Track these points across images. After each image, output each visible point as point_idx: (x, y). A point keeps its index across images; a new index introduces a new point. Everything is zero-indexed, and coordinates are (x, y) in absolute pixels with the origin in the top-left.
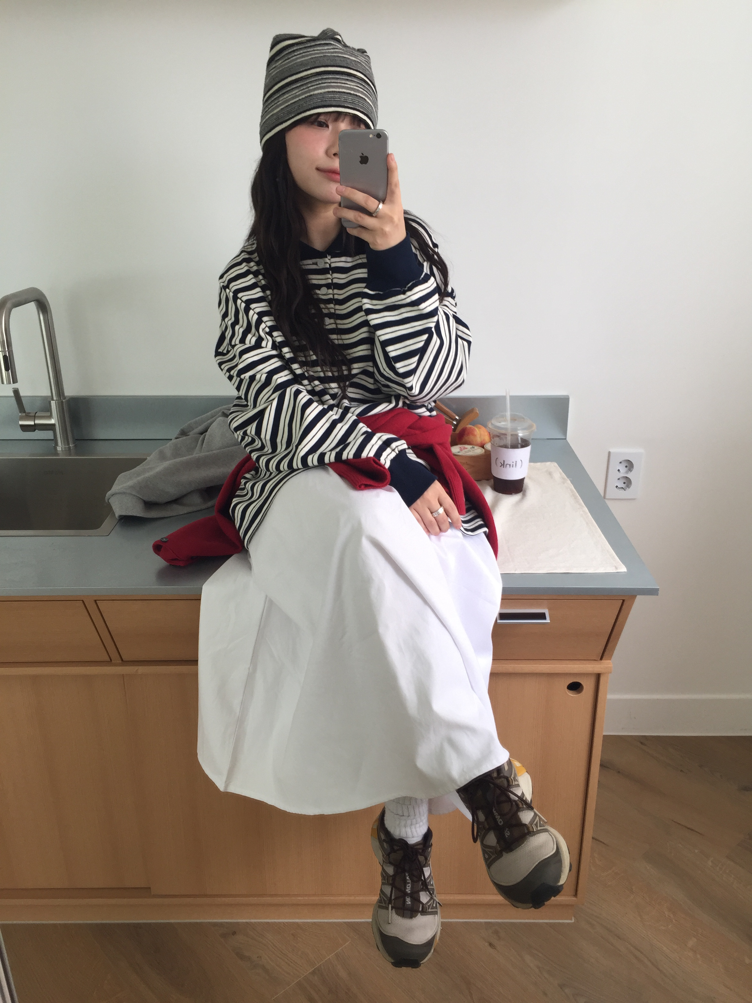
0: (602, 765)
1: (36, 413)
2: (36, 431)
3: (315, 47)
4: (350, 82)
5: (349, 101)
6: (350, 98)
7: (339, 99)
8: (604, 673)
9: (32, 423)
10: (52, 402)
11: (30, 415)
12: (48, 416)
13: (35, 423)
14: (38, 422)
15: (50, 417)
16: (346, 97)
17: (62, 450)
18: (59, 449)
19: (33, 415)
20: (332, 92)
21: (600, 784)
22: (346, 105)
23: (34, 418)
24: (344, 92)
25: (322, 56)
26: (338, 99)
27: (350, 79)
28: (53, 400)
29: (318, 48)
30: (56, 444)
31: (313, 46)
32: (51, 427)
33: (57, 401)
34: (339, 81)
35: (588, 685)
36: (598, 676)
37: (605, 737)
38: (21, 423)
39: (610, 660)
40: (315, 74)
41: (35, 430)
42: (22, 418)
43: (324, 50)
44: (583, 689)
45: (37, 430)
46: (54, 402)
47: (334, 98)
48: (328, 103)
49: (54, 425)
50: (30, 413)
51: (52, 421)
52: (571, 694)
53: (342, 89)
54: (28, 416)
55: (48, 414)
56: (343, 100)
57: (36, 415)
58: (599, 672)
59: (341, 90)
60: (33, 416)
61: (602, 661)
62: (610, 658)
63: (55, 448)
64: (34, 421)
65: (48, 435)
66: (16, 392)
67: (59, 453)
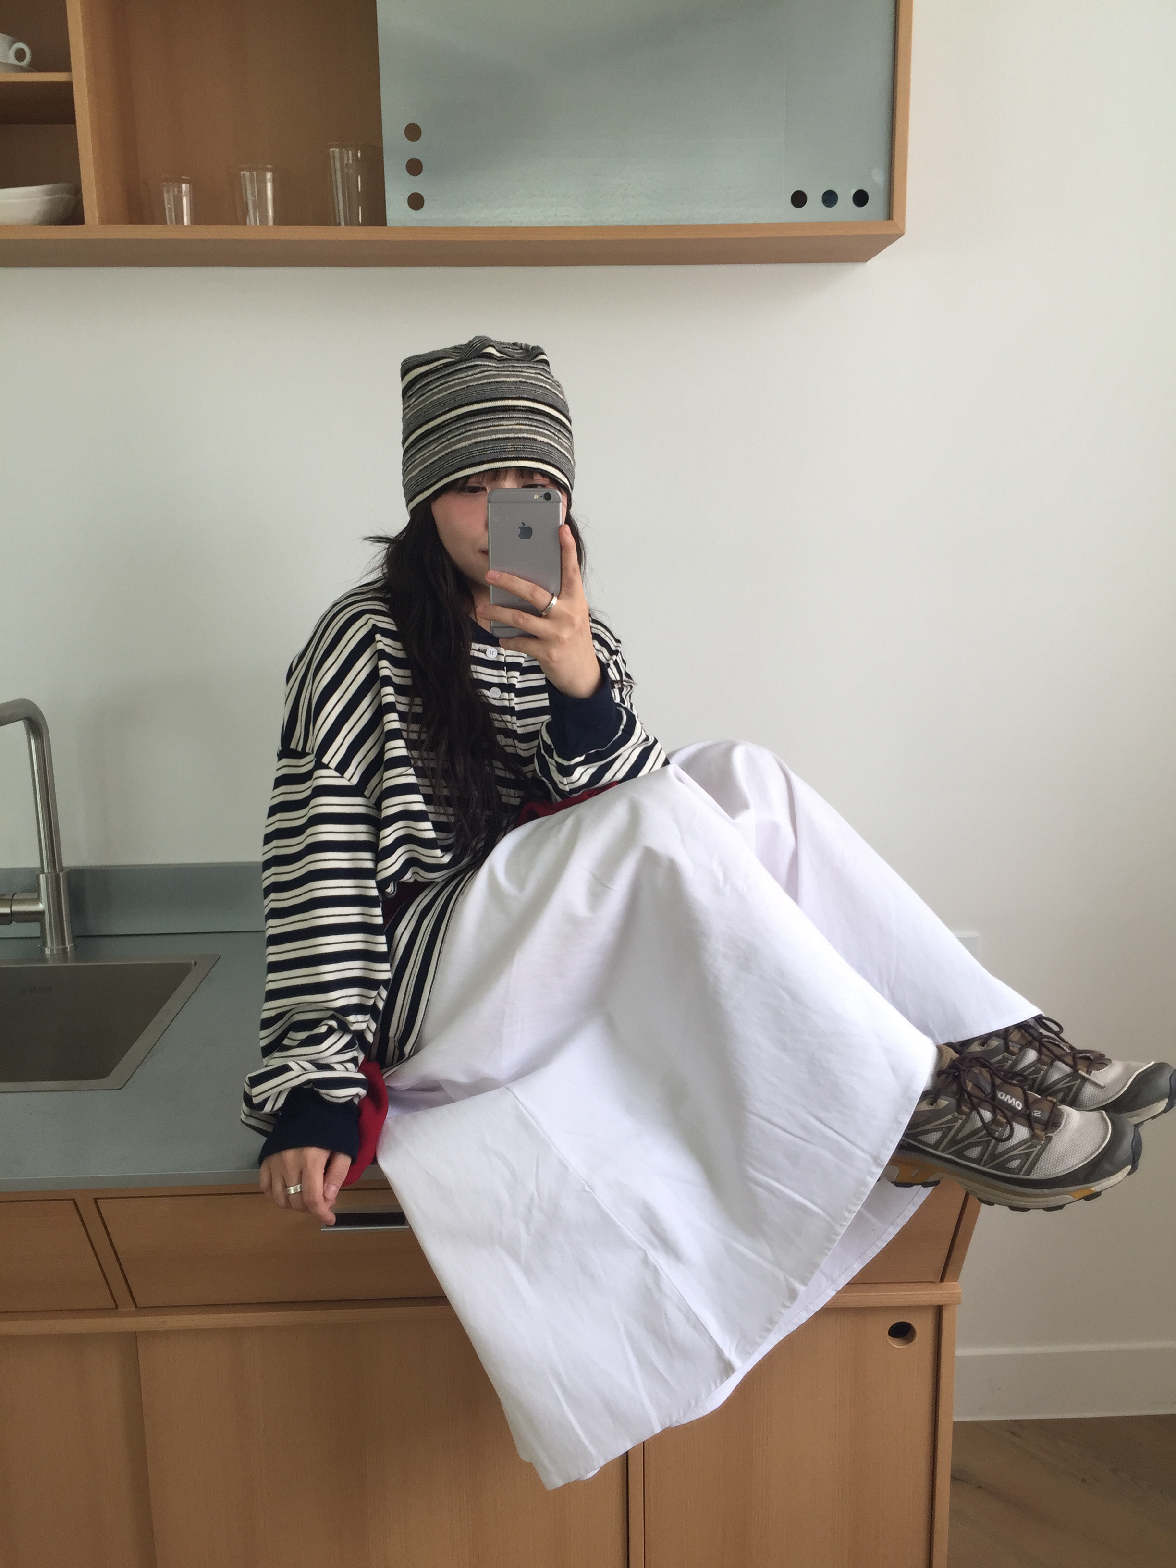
0: (954, 1478)
1: (14, 894)
2: (13, 923)
3: (454, 375)
4: (506, 420)
5: (508, 449)
6: (510, 444)
7: (493, 450)
8: (946, 1305)
9: (7, 910)
10: (41, 875)
11: (4, 898)
12: (35, 899)
13: (11, 911)
14: (16, 908)
15: (38, 900)
16: (502, 445)
17: (52, 954)
18: (47, 951)
19: (10, 898)
20: (481, 442)
21: (955, 1513)
22: (504, 457)
23: (11, 901)
24: (499, 439)
25: (464, 388)
26: (491, 450)
27: (507, 416)
28: (43, 872)
29: (460, 376)
30: (44, 945)
31: (452, 373)
32: (37, 916)
33: (49, 875)
34: (490, 424)
35: (923, 1326)
36: (939, 1310)
37: (958, 1425)
39: (957, 1281)
40: (455, 419)
41: (11, 922)
43: (468, 376)
44: (916, 1335)
45: (15, 923)
46: (44, 875)
47: (485, 451)
48: (477, 459)
49: (41, 913)
51: (41, 907)
52: (896, 1345)
53: (495, 434)
55: (35, 896)
56: (499, 450)
57: (14, 898)
58: (940, 1304)
59: (494, 437)
60: (9, 900)
61: (944, 1283)
62: (956, 1279)
63: (42, 951)
64: (11, 908)
65: (33, 929)
67: (47, 957)
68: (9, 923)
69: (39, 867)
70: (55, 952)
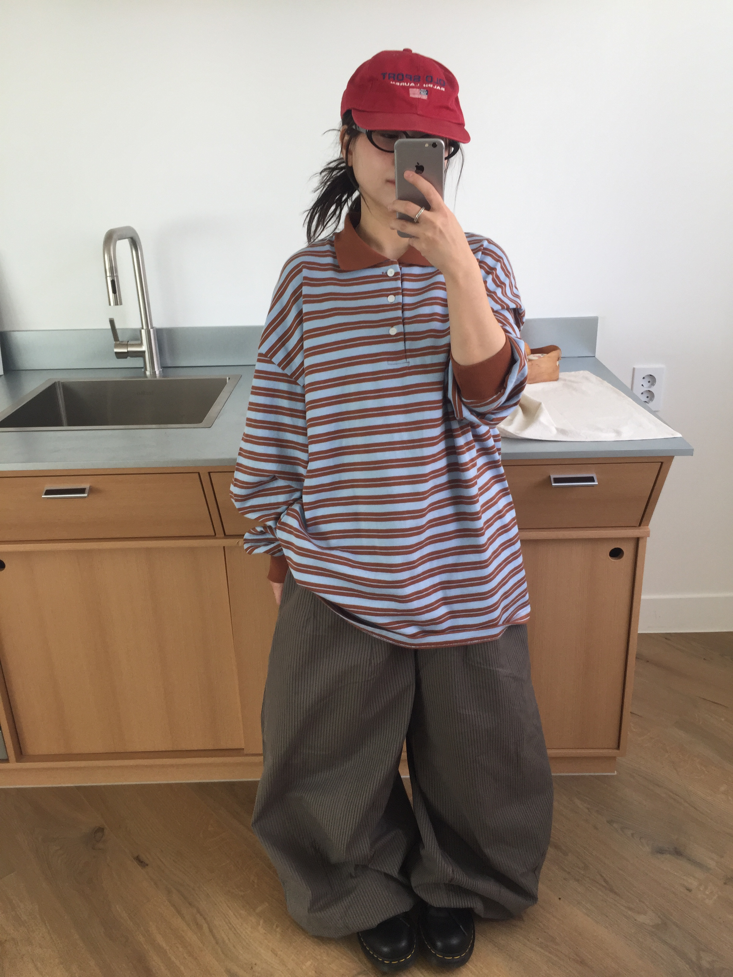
1: (128, 342)
8: (642, 538)
9: (125, 350)
10: (142, 331)
13: (128, 351)
14: (130, 349)
17: (150, 374)
30: (146, 369)
32: (141, 354)
33: (146, 331)
35: (628, 550)
36: (637, 539)
38: (117, 350)
42: (116, 346)
44: (624, 554)
45: (130, 357)
49: (144, 352)
50: (122, 342)
51: (142, 349)
52: (612, 560)
54: (122, 345)
55: (139, 342)
61: (641, 527)
63: (145, 373)
64: (127, 348)
66: (112, 322)
67: (147, 376)
68: (126, 358)
69: (141, 327)
70: (152, 374)
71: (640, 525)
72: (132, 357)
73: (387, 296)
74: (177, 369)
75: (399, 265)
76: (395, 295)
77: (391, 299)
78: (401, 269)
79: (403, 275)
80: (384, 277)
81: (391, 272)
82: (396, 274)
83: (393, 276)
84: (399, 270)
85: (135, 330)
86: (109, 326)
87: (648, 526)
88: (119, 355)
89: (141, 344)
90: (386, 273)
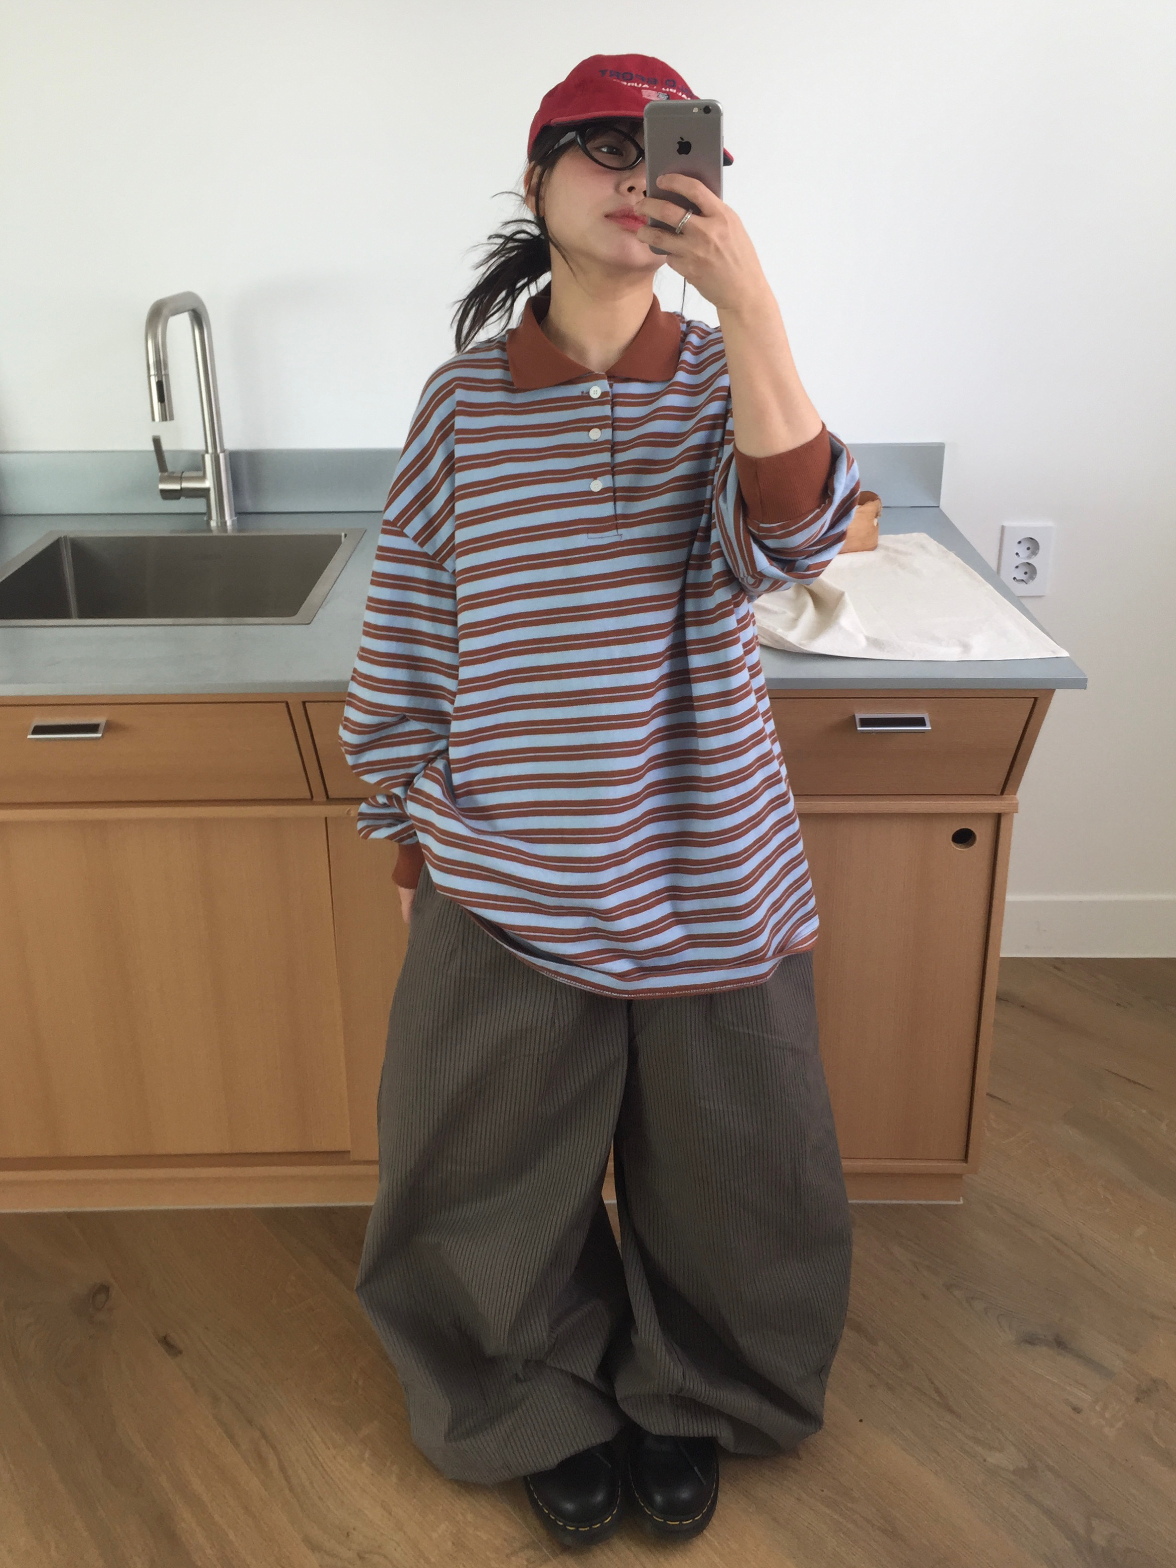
1: (183, 472)
2: (183, 498)
8: (1005, 813)
9: (177, 487)
10: (205, 457)
11: (175, 475)
12: (200, 477)
13: (181, 487)
14: (186, 485)
17: (216, 527)
18: (213, 524)
19: (180, 475)
23: (181, 479)
28: (207, 453)
30: (210, 518)
32: (204, 493)
33: (212, 456)
35: (983, 832)
36: (997, 815)
38: (162, 486)
42: (162, 480)
44: (975, 842)
46: (209, 456)
49: (208, 490)
50: (173, 473)
51: (205, 485)
52: (958, 848)
54: (172, 478)
55: (200, 474)
57: (184, 475)
58: (999, 810)
60: (178, 477)
61: (1003, 797)
63: (208, 523)
64: (181, 484)
65: (197, 505)
66: (157, 442)
67: (213, 529)
68: (179, 498)
69: (204, 448)
70: (219, 524)
71: (1002, 793)
72: (188, 496)
73: (589, 429)
74: (262, 516)
75: (608, 381)
76: (600, 427)
77: (595, 435)
78: (611, 386)
79: (615, 396)
80: (585, 400)
81: (595, 391)
82: (604, 394)
83: (599, 398)
84: (608, 388)
85: (194, 453)
86: (151, 447)
87: (1015, 795)
88: (167, 495)
89: (203, 478)
90: (588, 393)
